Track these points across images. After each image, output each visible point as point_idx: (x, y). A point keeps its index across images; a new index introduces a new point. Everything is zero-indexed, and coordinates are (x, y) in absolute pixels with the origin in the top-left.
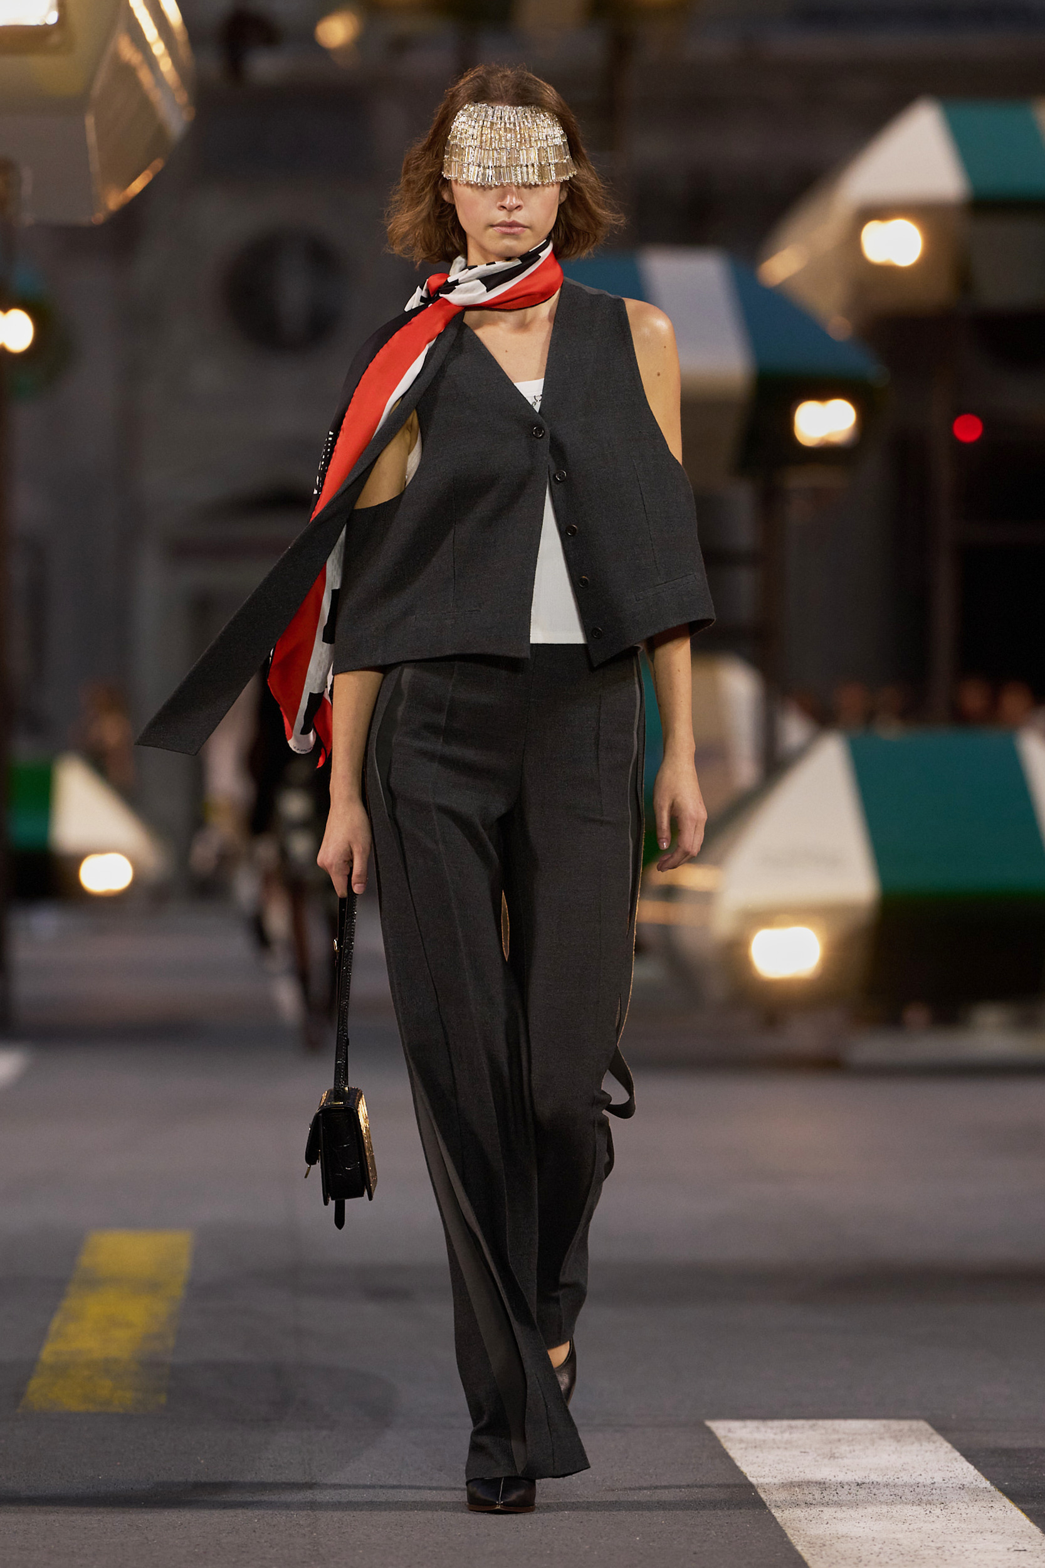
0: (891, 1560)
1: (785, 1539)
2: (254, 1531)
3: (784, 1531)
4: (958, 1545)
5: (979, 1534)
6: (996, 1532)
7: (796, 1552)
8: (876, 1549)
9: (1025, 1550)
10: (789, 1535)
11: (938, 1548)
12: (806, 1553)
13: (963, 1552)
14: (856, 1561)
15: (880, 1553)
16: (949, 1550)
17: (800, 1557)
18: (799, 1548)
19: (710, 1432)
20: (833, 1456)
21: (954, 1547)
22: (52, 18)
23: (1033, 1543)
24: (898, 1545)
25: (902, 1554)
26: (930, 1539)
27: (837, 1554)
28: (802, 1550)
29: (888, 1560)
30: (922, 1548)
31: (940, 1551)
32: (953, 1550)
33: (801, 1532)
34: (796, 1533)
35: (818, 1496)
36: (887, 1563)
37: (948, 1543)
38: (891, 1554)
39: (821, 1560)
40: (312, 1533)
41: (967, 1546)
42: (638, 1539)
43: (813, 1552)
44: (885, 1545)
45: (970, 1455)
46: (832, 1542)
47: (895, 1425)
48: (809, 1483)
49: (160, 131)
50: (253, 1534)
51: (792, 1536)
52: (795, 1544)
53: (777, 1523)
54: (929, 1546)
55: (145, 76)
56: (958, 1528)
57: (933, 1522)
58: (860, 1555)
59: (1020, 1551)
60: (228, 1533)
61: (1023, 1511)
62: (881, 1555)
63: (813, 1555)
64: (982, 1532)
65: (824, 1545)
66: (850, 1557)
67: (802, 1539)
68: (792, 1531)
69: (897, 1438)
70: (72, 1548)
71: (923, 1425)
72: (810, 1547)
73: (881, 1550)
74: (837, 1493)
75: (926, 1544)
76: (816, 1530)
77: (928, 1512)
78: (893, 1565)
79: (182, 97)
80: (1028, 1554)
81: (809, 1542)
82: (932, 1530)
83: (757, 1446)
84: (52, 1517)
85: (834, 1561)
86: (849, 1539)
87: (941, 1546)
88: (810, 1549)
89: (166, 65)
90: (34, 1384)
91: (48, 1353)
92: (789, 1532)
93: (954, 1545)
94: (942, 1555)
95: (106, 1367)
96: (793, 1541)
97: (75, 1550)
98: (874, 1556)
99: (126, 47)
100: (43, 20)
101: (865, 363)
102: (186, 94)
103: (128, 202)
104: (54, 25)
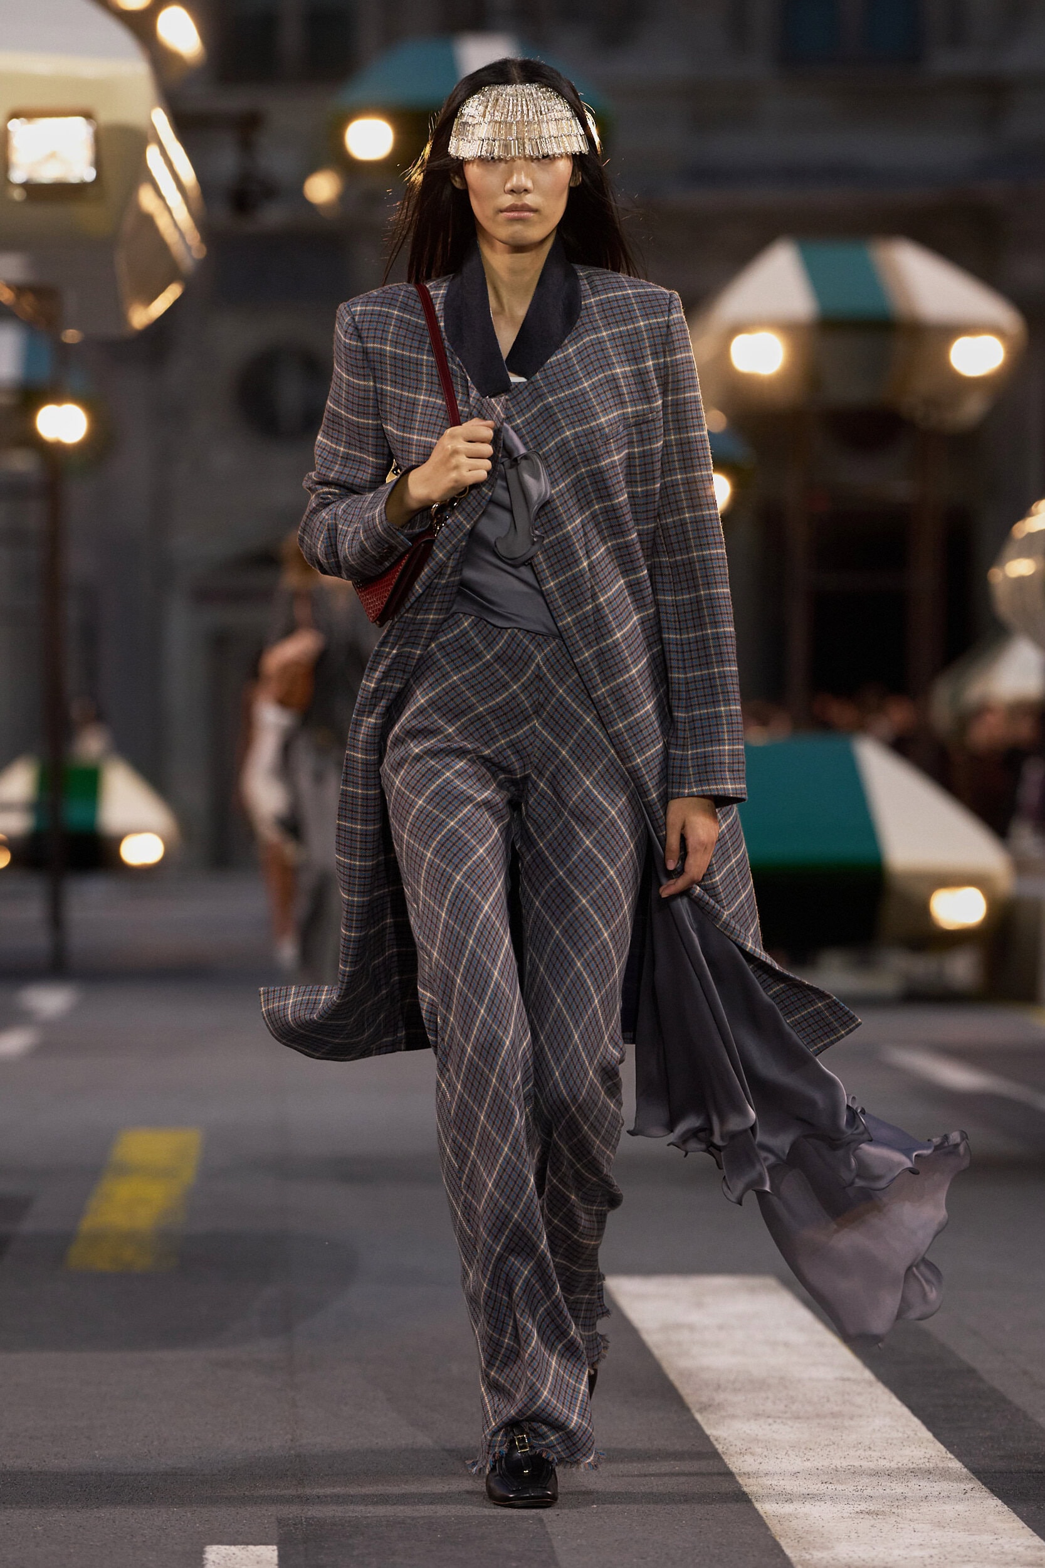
3: (658, 1362)
4: (797, 1375)
5: (813, 1367)
6: (827, 1365)
10: (664, 1368)
12: (676, 1381)
18: (672, 1377)
20: (699, 1305)
22: (88, 174)
23: (856, 1373)
24: (749, 1374)
26: (775, 1370)
27: (700, 1382)
28: (674, 1378)
30: (768, 1377)
31: (781, 1379)
32: (792, 1379)
33: (673, 1364)
34: (671, 1366)
35: (688, 1336)
37: (789, 1373)
39: (689, 1386)
41: (803, 1376)
44: (739, 1375)
46: (698, 1372)
47: (750, 1281)
48: (678, 1326)
49: (174, 264)
51: (667, 1367)
52: (668, 1374)
54: (773, 1375)
55: (163, 222)
56: (797, 1362)
57: (778, 1357)
64: (815, 1365)
65: (691, 1375)
67: (675, 1370)
69: (752, 1290)
71: (771, 1282)
72: (681, 1376)
74: (703, 1335)
75: (771, 1374)
76: (684, 1363)
77: (773, 1349)
79: (193, 237)
82: (777, 1363)
83: (641, 1297)
84: (84, 1355)
86: (711, 1371)
87: (783, 1375)
88: (681, 1379)
89: (182, 214)
90: (74, 1251)
91: (85, 1226)
92: (664, 1365)
93: (793, 1375)
95: (133, 1238)
96: (667, 1372)
99: (147, 199)
100: (82, 178)
101: (735, 449)
102: (199, 236)
103: (152, 322)
104: (92, 182)
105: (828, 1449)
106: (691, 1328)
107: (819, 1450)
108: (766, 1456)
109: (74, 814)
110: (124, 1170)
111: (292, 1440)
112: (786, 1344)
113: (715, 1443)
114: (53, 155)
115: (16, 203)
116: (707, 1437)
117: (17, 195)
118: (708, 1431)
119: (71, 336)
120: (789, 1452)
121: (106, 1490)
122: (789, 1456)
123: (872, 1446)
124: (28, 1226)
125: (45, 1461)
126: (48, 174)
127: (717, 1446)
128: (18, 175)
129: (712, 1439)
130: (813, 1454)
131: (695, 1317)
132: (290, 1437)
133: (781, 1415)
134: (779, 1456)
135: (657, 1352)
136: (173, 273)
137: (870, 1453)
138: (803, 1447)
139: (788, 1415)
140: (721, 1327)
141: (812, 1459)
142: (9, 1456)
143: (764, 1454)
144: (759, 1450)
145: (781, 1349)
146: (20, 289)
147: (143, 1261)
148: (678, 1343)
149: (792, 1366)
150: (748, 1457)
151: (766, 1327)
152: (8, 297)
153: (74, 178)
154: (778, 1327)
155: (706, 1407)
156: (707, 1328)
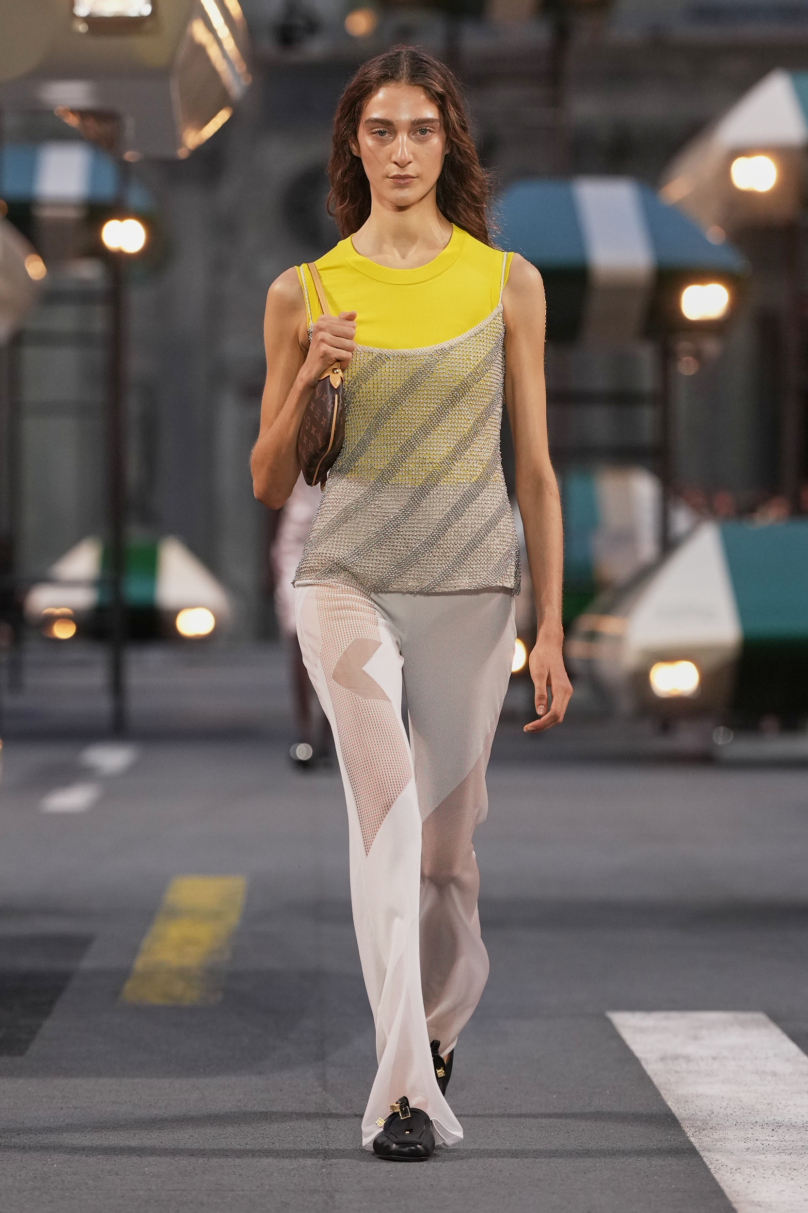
0: (734, 1112)
2: (281, 1091)
3: (658, 1091)
4: (783, 1102)
7: (667, 1106)
8: (724, 1104)
10: (663, 1095)
11: (768, 1104)
12: (674, 1107)
13: (786, 1107)
14: (710, 1113)
15: (727, 1107)
16: (776, 1105)
17: (670, 1110)
18: (669, 1104)
19: (609, 1022)
20: (696, 1038)
21: (780, 1103)
22: (147, 10)
24: (740, 1101)
25: (743, 1108)
26: (763, 1098)
27: (696, 1108)
28: (672, 1105)
29: (732, 1112)
30: (757, 1104)
31: (770, 1106)
32: (779, 1105)
33: (671, 1092)
34: (668, 1093)
35: (684, 1066)
36: (731, 1114)
37: (776, 1101)
38: (735, 1108)
39: (685, 1112)
40: (322, 1092)
41: (789, 1103)
42: (554, 1096)
44: (731, 1101)
45: (794, 1038)
46: (693, 1099)
47: (742, 1016)
48: (676, 1057)
49: (225, 92)
51: (665, 1094)
52: (666, 1101)
53: (654, 1086)
54: (762, 1102)
55: (213, 52)
56: (783, 1090)
57: (766, 1085)
58: (712, 1109)
62: (728, 1109)
63: (679, 1108)
65: (687, 1102)
66: (705, 1110)
67: (672, 1097)
69: (743, 1025)
71: (761, 1017)
72: (678, 1103)
73: (728, 1105)
74: (698, 1065)
75: (760, 1101)
76: (682, 1091)
77: (762, 1078)
78: (736, 1116)
79: (241, 67)
81: (677, 1100)
82: (765, 1091)
83: (642, 1030)
84: (136, 1080)
85: (694, 1113)
86: (706, 1098)
87: (771, 1102)
89: (230, 44)
90: (129, 986)
91: (139, 964)
92: (662, 1092)
93: (780, 1102)
94: (771, 1109)
95: (182, 973)
96: (665, 1099)
97: (153, 1104)
98: (722, 1110)
99: (199, 31)
100: (140, 12)
101: (734, 260)
102: (245, 66)
103: (202, 143)
104: (148, 16)
106: (688, 1059)
107: (802, 1170)
108: (754, 1176)
109: (134, 590)
110: (175, 914)
112: (774, 1074)
113: (708, 1163)
115: (80, 34)
117: (82, 28)
118: (702, 1153)
119: (130, 156)
120: (775, 1172)
121: (155, 1204)
122: (775, 1175)
124: (88, 963)
125: (99, 1178)
126: (109, 8)
127: (710, 1167)
128: (82, 10)
130: (797, 1174)
131: (691, 1049)
133: (767, 1138)
135: (656, 1080)
136: (223, 100)
138: (788, 1167)
139: (775, 1138)
140: (714, 1058)
141: (796, 1178)
142: (67, 1173)
143: (753, 1173)
144: (748, 1171)
145: (769, 1078)
146: (83, 114)
147: (191, 995)
148: (676, 1072)
149: (778, 1094)
150: (738, 1177)
151: (756, 1058)
152: (73, 121)
153: (133, 12)
154: (767, 1058)
155: (700, 1131)
156: (702, 1059)
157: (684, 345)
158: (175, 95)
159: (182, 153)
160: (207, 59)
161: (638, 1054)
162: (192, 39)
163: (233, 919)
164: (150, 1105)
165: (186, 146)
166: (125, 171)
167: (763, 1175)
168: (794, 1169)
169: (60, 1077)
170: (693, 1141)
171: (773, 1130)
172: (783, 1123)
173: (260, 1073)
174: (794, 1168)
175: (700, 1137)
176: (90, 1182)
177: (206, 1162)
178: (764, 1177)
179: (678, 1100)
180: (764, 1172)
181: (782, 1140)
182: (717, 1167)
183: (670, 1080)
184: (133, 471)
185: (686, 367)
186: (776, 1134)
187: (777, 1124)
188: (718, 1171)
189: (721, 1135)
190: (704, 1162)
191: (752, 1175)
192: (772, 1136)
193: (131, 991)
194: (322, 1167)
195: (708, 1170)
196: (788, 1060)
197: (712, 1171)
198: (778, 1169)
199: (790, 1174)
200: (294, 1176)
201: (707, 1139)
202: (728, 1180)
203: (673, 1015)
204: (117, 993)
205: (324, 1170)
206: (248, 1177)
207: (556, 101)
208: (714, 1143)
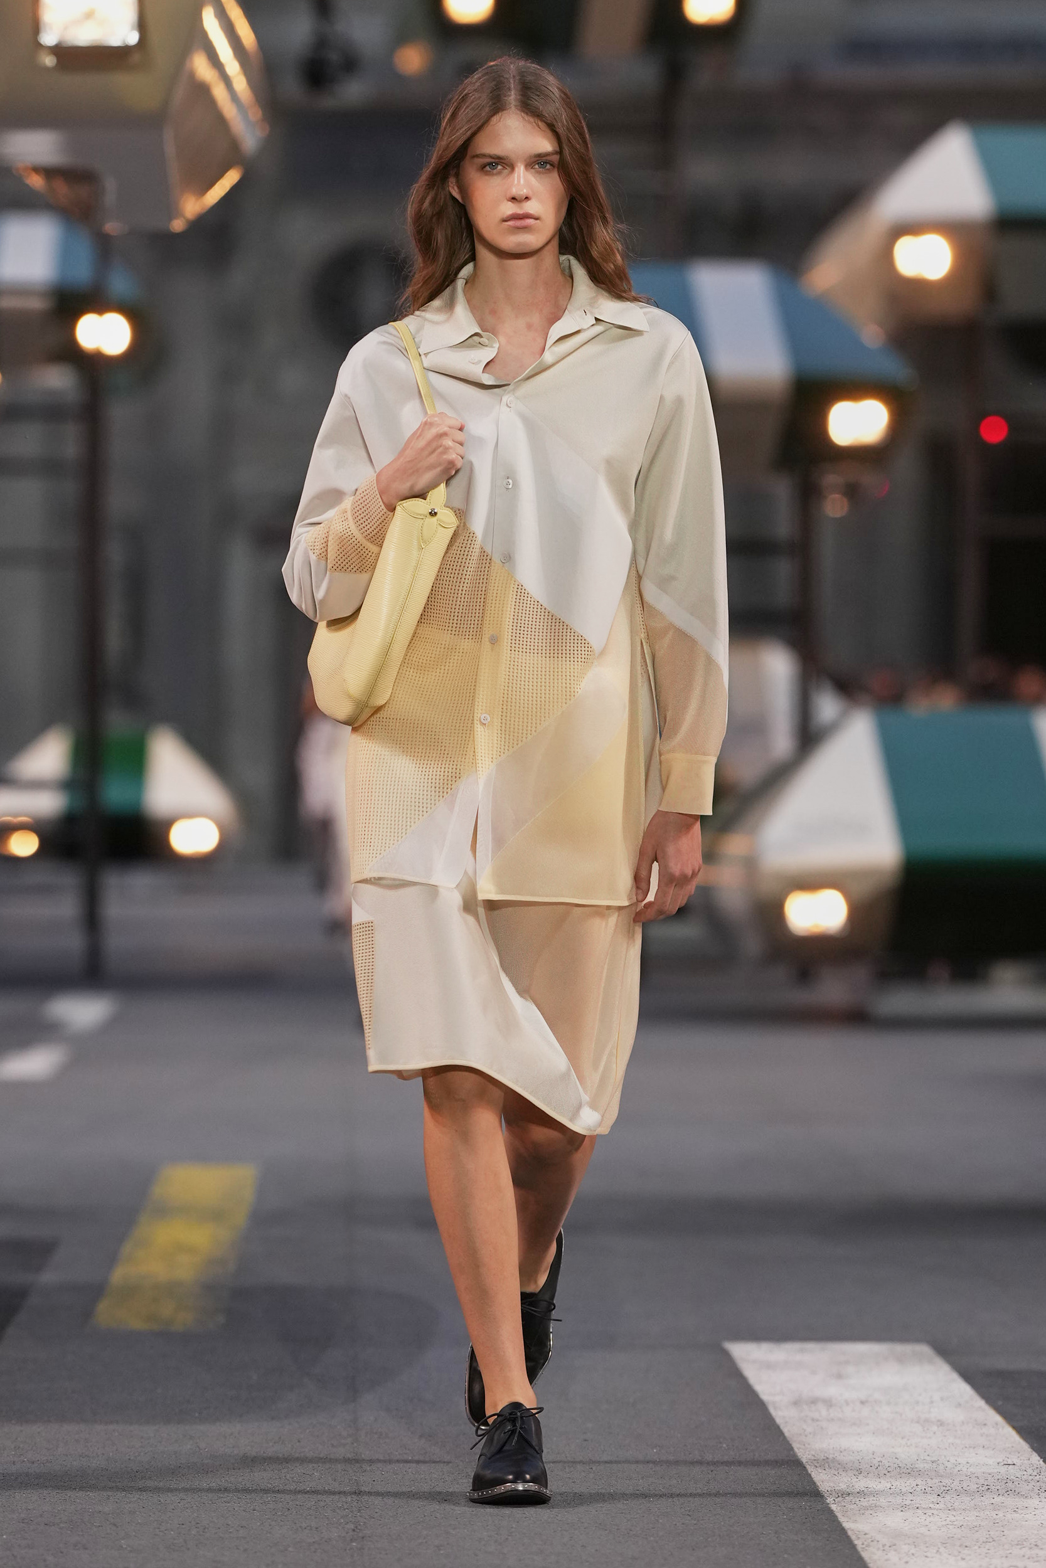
1: (792, 1452)
2: (299, 1441)
3: (790, 1445)
4: (952, 1460)
5: (971, 1450)
6: (988, 1448)
8: (876, 1462)
9: (1014, 1464)
10: (796, 1450)
13: (956, 1466)
15: (879, 1465)
16: (943, 1464)
19: (727, 1355)
20: (839, 1376)
21: (948, 1462)
22: (133, 38)
23: (1022, 1458)
24: (896, 1458)
25: (899, 1467)
26: (926, 1454)
29: (886, 1472)
30: (918, 1462)
31: (934, 1464)
32: (947, 1464)
33: (806, 1445)
34: (803, 1447)
35: (824, 1412)
37: (943, 1457)
38: (889, 1466)
40: (353, 1443)
41: (959, 1460)
42: (655, 1450)
43: (816, 1464)
44: (884, 1458)
45: (968, 1376)
46: (836, 1455)
47: (899, 1348)
48: (814, 1401)
49: (234, 145)
50: (298, 1444)
51: (799, 1448)
52: (800, 1457)
53: (785, 1437)
54: (924, 1460)
55: (219, 92)
56: (953, 1444)
57: (930, 1438)
58: (860, 1467)
59: (1009, 1465)
60: (275, 1443)
61: (1014, 1428)
64: (974, 1448)
65: (827, 1459)
67: (808, 1453)
68: (798, 1446)
69: (901, 1360)
70: (129, 1456)
71: (925, 1349)
73: (880, 1463)
74: (842, 1411)
76: (819, 1445)
77: (925, 1429)
79: (256, 114)
80: (1016, 1467)
81: (814, 1456)
82: (929, 1445)
83: (769, 1366)
84: (111, 1427)
85: (836, 1473)
86: (851, 1454)
87: (936, 1459)
88: (814, 1462)
89: (240, 84)
90: (103, 1306)
91: (117, 1277)
92: (795, 1446)
93: (948, 1459)
94: (936, 1468)
95: (172, 1289)
96: (799, 1454)
97: (132, 1458)
99: (201, 66)
100: (124, 41)
101: (895, 368)
102: (260, 112)
103: (205, 211)
104: (134, 45)
105: (987, 1547)
106: (829, 1403)
107: (976, 1547)
108: (913, 1554)
109: (115, 794)
111: (354, 1530)
112: (941, 1423)
113: (853, 1537)
114: (89, 15)
115: (47, 69)
116: (843, 1531)
117: (49, 61)
118: (846, 1525)
119: (112, 227)
120: (941, 1550)
122: (940, 1554)
123: (1039, 1543)
124: (50, 1277)
125: (62, 1553)
126: (84, 36)
127: (856, 1542)
128: (49, 38)
129: (850, 1533)
130: (969, 1552)
131: (833, 1390)
132: (352, 1526)
133: (930, 1506)
134: (928, 1554)
135: (786, 1431)
137: (1036, 1551)
138: (958, 1544)
139: (941, 1506)
141: (967, 1558)
143: (913, 1551)
144: (905, 1548)
145: (935, 1428)
146: (49, 172)
147: (184, 1320)
148: (813, 1420)
149: (946, 1449)
150: (893, 1556)
151: (917, 1403)
152: (36, 182)
153: (115, 41)
154: (932, 1402)
155: (844, 1496)
156: (847, 1403)
157: (832, 479)
158: (170, 149)
159: (178, 225)
160: (211, 102)
161: (765, 1397)
162: (192, 75)
163: (240, 1218)
164: (129, 1459)
165: (184, 217)
166: (104, 248)
167: (925, 1554)
168: (966, 1547)
169: (13, 1422)
170: (835, 1509)
171: (939, 1495)
172: (952, 1486)
173: (273, 1419)
174: (965, 1544)
175: (843, 1504)
176: (50, 1558)
177: (201, 1533)
178: (926, 1556)
179: (816, 1456)
180: (925, 1549)
181: (950, 1508)
182: (866, 1543)
183: (805, 1430)
184: (114, 639)
185: (834, 507)
186: (942, 1500)
187: (944, 1488)
188: (867, 1548)
189: (871, 1502)
190: (848, 1537)
191: (910, 1553)
192: (938, 1504)
193: (107, 1313)
194: (352, 1540)
195: (853, 1547)
196: (960, 1405)
197: (859, 1548)
198: (945, 1545)
199: (960, 1552)
200: (315, 1552)
201: (852, 1507)
202: (879, 1560)
203: (810, 1346)
204: (88, 1313)
205: (354, 1544)
206: (256, 1552)
207: (665, 161)
208: (862, 1512)
